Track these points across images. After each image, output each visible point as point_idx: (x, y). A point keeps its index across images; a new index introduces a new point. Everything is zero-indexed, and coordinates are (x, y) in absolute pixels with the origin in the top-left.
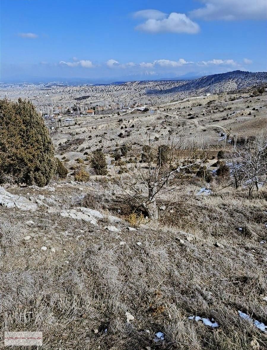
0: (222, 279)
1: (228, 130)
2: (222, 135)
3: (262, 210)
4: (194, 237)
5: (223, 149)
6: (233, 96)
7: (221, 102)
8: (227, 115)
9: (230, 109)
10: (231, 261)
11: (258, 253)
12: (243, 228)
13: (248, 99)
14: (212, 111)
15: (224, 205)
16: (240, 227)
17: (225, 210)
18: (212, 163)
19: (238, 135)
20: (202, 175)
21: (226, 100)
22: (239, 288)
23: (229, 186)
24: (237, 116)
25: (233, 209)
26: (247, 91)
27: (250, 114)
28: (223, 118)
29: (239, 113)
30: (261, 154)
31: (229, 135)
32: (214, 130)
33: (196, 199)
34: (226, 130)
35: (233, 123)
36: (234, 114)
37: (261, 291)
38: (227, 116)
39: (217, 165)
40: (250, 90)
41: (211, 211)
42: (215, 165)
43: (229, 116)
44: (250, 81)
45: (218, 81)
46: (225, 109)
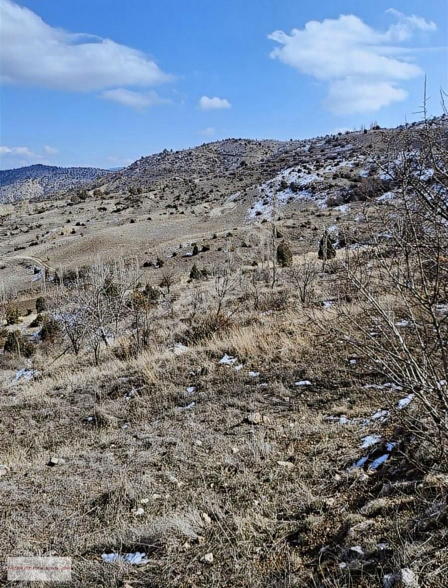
0: (69, 518)
1: (43, 262)
2: (36, 272)
3: (117, 378)
4: (7, 468)
5: (43, 294)
6: (40, 205)
7: (22, 216)
8: (37, 237)
9: (39, 226)
10: (79, 480)
11: (120, 447)
12: (93, 416)
13: (66, 209)
14: (8, 234)
15: (58, 389)
16: (89, 416)
17: (60, 396)
18: (29, 321)
19: (62, 268)
20: (15, 347)
21: (30, 213)
22: (98, 517)
23: (64, 353)
24: (54, 237)
25: (73, 391)
26: (62, 196)
27: (74, 232)
28: (30, 243)
29: (57, 233)
30: (101, 291)
31: (48, 269)
32: (19, 264)
33: (8, 394)
34: (41, 262)
35: (50, 249)
36: (48, 235)
37: (131, 505)
38: (38, 239)
39: (38, 323)
40: (65, 194)
41: (36, 407)
42: (34, 325)
43: (41, 238)
44: (62, 180)
45: (9, 181)
46: (31, 228)
